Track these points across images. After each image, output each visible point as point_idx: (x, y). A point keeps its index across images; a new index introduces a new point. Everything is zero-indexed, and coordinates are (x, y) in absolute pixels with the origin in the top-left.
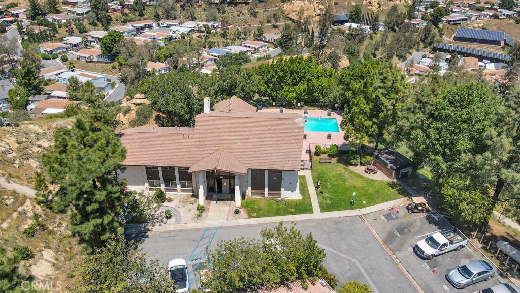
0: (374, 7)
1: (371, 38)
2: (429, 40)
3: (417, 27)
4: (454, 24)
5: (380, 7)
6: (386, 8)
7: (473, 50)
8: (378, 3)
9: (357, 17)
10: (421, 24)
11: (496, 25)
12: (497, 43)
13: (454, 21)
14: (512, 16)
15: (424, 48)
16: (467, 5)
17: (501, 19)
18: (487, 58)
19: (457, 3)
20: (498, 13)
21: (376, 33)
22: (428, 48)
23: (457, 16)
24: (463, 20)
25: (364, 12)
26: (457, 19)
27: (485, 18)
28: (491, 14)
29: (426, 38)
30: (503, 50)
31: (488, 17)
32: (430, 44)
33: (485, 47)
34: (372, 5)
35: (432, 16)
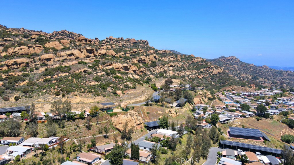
0: (173, 114)
1: (180, 143)
2: (215, 138)
3: (205, 128)
4: (224, 123)
5: (176, 114)
6: (180, 114)
7: (246, 144)
8: (175, 111)
9: (166, 125)
10: (206, 126)
11: (247, 122)
12: (258, 138)
13: (223, 121)
14: (252, 115)
15: (214, 143)
16: (223, 108)
17: (248, 118)
18: (259, 151)
19: (217, 107)
20: (244, 114)
21: (182, 137)
22: (216, 144)
23: (224, 118)
24: (227, 120)
25: (170, 121)
26: (224, 119)
27: (239, 118)
28: (241, 115)
29: (214, 137)
30: (265, 144)
31: (240, 116)
32: (217, 141)
33: (253, 142)
34: (171, 113)
35: (211, 119)
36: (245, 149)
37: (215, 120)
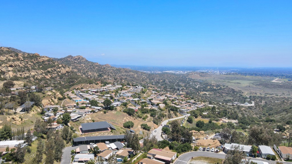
0: (17, 121)
1: (29, 151)
2: (68, 138)
3: (57, 129)
4: (76, 121)
5: (22, 120)
6: (27, 119)
7: (97, 137)
8: (20, 118)
9: (8, 136)
10: (58, 128)
11: (96, 116)
12: (106, 129)
13: (75, 119)
14: (100, 109)
15: (67, 143)
16: (73, 106)
17: (97, 112)
18: (107, 140)
19: (68, 106)
20: (94, 109)
21: (30, 145)
22: (70, 143)
23: (75, 116)
24: (79, 117)
25: (14, 130)
26: (76, 117)
27: (89, 113)
28: (91, 110)
29: (67, 136)
30: (112, 133)
31: (90, 112)
32: (70, 140)
33: (102, 133)
34: (15, 120)
35: (63, 120)
36: (96, 142)
37: (67, 119)
